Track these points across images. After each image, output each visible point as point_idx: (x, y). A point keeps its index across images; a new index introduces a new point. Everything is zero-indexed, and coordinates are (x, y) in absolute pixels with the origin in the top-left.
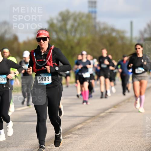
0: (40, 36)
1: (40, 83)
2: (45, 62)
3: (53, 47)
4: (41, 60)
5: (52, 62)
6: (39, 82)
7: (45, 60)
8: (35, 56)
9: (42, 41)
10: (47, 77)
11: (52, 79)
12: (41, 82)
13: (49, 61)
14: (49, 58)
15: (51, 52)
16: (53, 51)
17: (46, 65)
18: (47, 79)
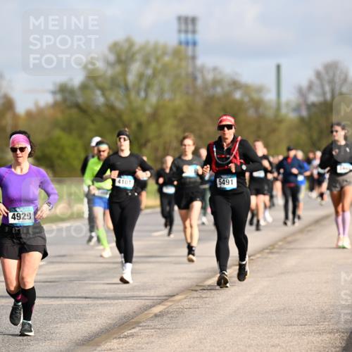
0: (224, 123)
1: (220, 188)
2: (229, 158)
3: (239, 138)
4: (223, 156)
5: (238, 158)
6: (219, 186)
7: (228, 156)
8: (215, 149)
9: (226, 129)
10: (230, 179)
11: (238, 182)
12: (223, 186)
13: (235, 157)
14: (234, 153)
15: (237, 146)
16: (240, 143)
17: (231, 162)
18: (230, 182)
